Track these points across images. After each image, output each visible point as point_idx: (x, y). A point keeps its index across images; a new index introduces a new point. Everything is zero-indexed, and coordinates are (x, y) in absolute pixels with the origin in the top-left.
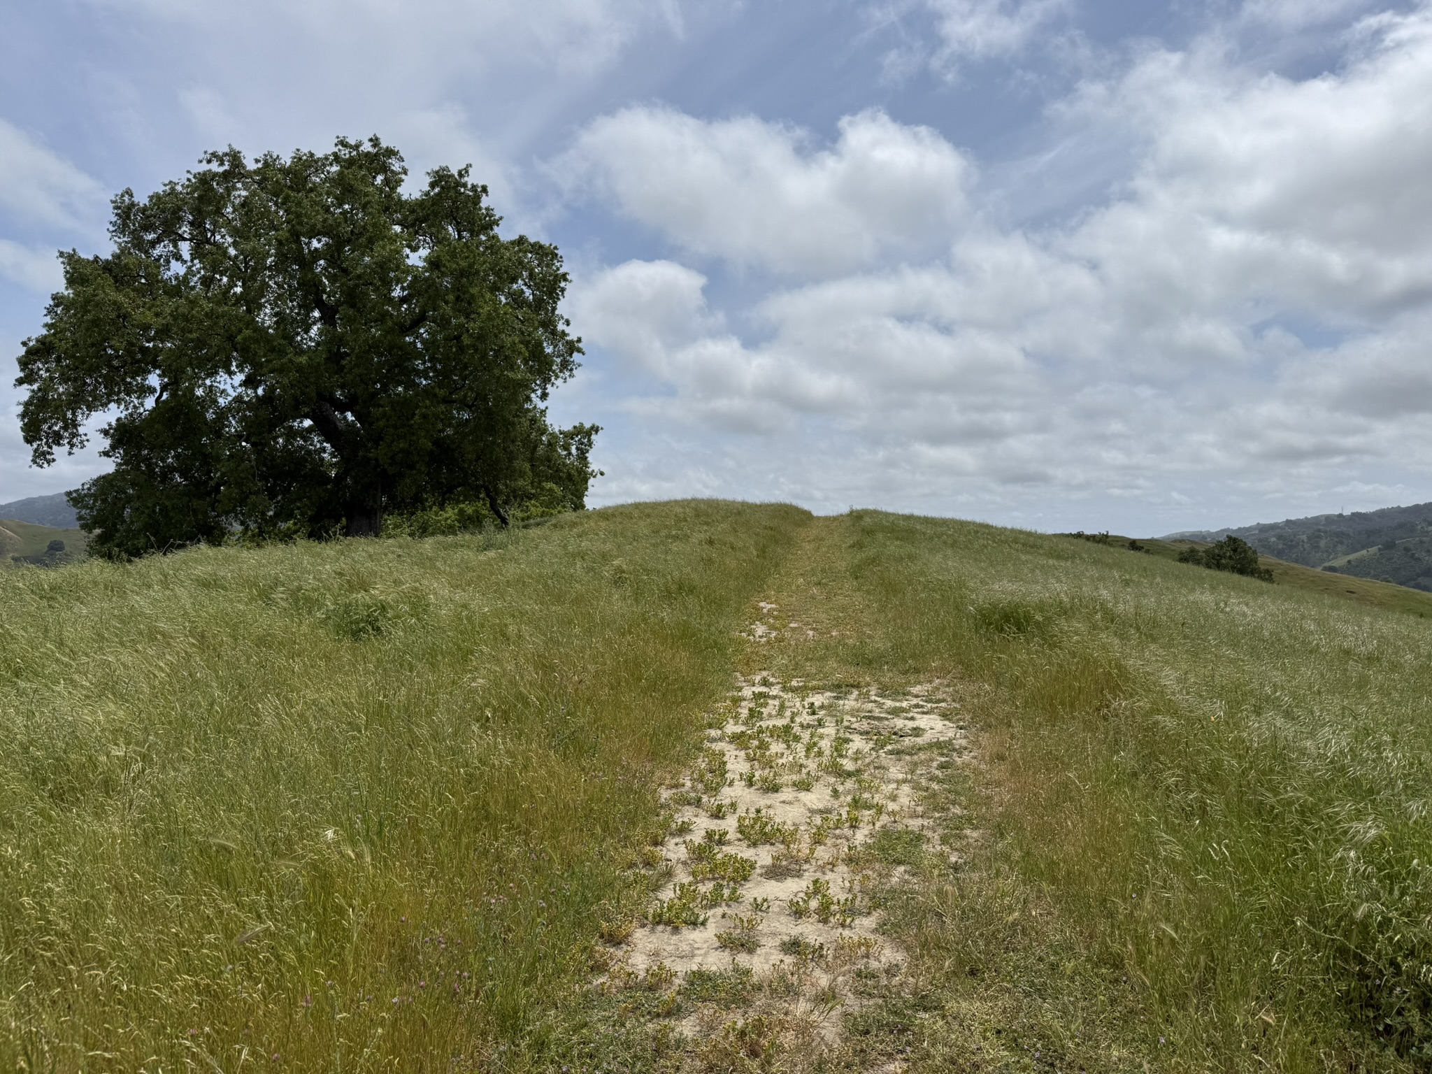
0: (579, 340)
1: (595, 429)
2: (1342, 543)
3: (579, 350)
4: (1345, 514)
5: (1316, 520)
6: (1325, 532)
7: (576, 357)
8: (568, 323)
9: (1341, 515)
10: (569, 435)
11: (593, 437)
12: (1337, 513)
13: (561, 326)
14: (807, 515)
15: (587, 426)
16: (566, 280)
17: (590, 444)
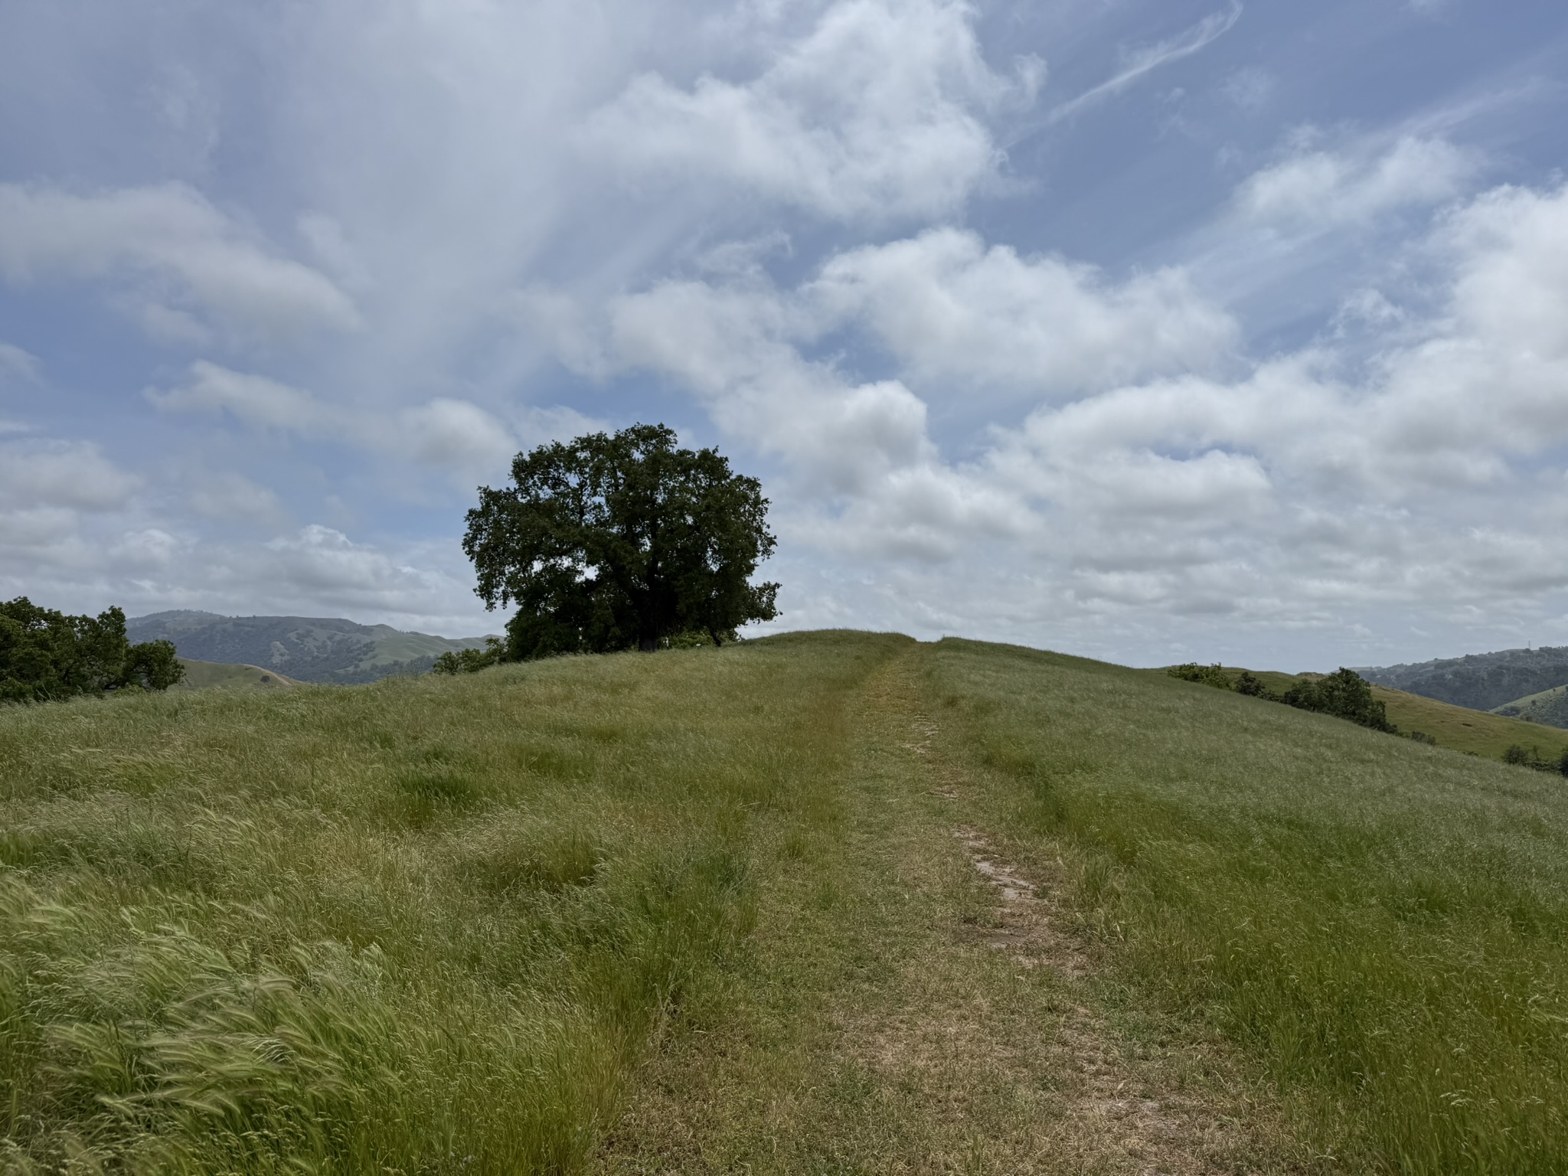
0: (775, 537)
1: (777, 585)
2: (1527, 681)
3: (775, 543)
4: (1532, 649)
5: (1501, 656)
6: (1508, 669)
7: (773, 547)
8: (768, 527)
9: (1527, 651)
10: (762, 590)
11: (777, 590)
12: (1524, 647)
13: (765, 529)
14: (912, 641)
15: (773, 583)
16: (768, 502)
17: (774, 595)
